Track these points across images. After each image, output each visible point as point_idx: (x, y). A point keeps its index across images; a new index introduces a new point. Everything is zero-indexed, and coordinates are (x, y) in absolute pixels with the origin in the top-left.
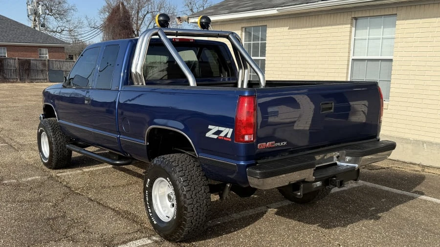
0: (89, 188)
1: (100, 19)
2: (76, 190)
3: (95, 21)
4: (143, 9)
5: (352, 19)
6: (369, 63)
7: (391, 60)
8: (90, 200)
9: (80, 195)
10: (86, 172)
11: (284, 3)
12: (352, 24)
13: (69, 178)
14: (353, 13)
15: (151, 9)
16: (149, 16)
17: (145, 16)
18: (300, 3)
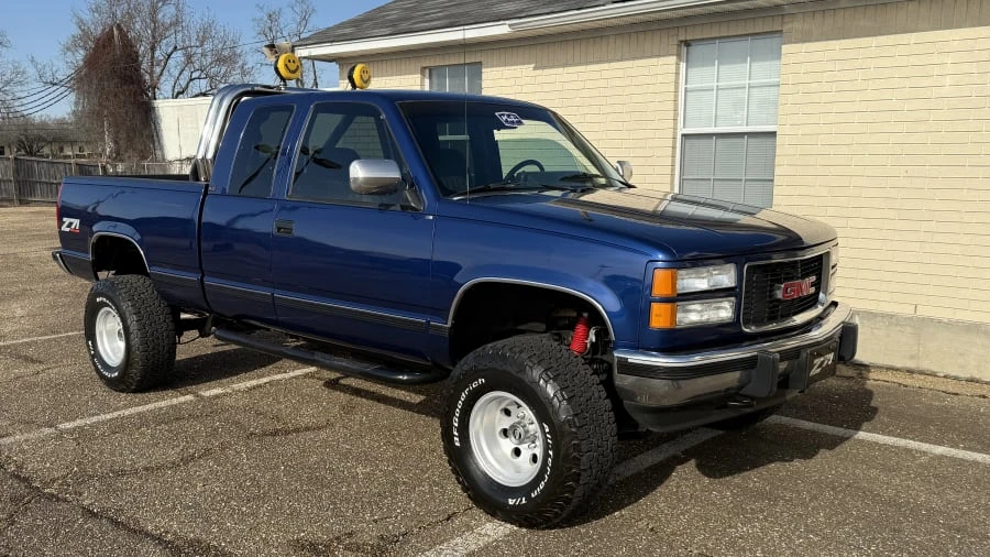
0: (83, 478)
1: (65, 64)
2: (47, 485)
3: (54, 69)
4: (164, 41)
5: (679, 46)
6: (721, 142)
7: (773, 134)
8: (89, 513)
9: (58, 500)
10: (68, 431)
11: (522, 11)
12: (679, 56)
13: (23, 452)
14: (682, 31)
15: (184, 41)
16: (178, 57)
17: (169, 56)
18: (560, 8)
